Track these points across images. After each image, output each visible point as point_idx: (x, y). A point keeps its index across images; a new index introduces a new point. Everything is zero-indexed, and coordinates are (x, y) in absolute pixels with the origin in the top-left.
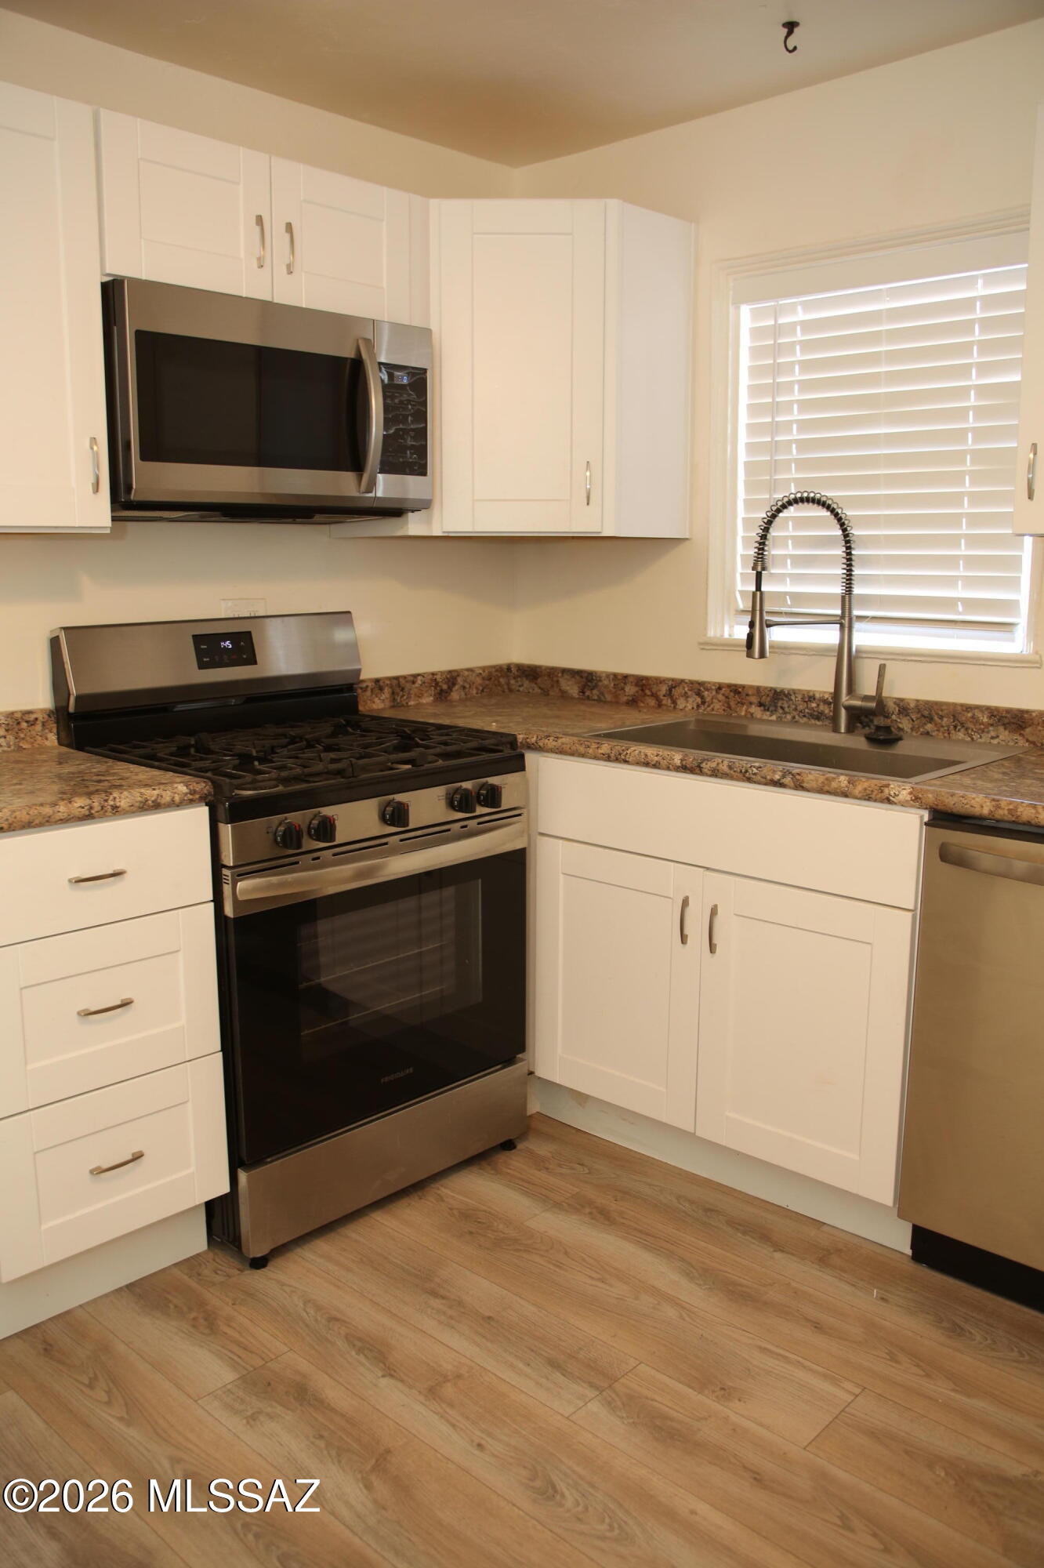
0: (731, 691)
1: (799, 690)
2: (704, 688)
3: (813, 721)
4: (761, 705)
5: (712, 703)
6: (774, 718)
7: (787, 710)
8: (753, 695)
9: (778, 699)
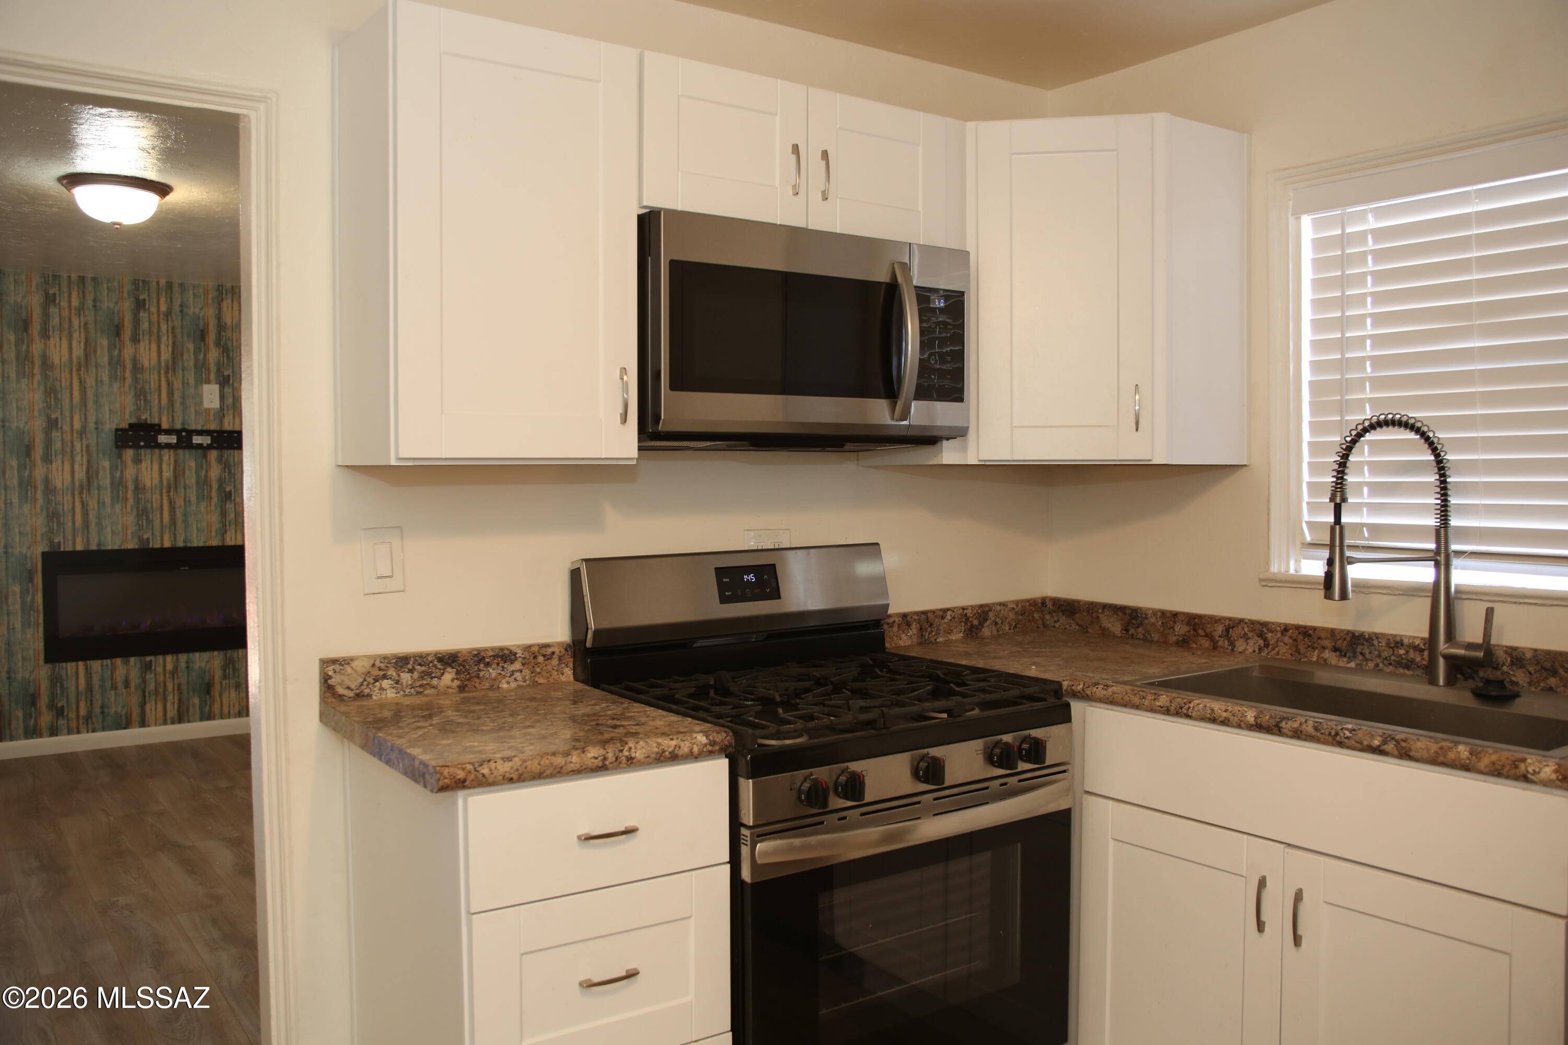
0: (1299, 633)
1: (1383, 635)
2: (1268, 630)
3: (1401, 670)
4: (1335, 649)
5: (1277, 646)
6: (1352, 665)
7: (1368, 656)
8: (1326, 638)
9: (1358, 644)
